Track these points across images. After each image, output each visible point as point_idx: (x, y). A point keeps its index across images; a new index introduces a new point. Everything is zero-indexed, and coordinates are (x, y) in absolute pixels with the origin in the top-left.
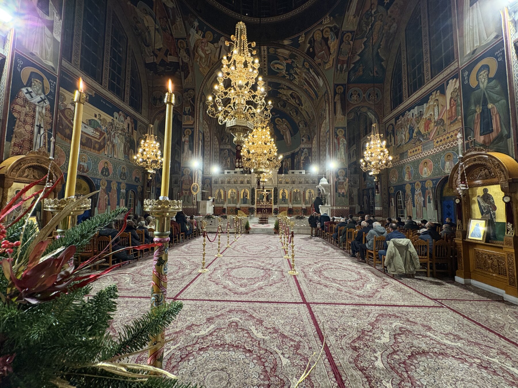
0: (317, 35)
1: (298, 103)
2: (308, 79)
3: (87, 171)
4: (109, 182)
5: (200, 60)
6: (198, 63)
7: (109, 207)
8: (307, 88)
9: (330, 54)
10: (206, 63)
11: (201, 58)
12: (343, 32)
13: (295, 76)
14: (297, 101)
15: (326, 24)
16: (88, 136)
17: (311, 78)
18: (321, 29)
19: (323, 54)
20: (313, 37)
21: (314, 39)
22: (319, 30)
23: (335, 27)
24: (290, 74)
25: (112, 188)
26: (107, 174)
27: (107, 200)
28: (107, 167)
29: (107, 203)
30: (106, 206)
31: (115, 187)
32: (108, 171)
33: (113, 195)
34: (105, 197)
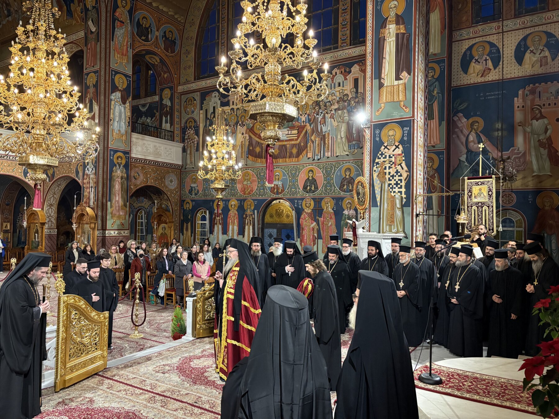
3: (283, 191)
4: (318, 201)
7: (320, 241)
16: (282, 143)
25: (325, 209)
26: (313, 188)
27: (315, 230)
28: (312, 176)
29: (316, 235)
30: (314, 241)
31: (329, 207)
32: (315, 183)
33: (327, 220)
34: (312, 226)
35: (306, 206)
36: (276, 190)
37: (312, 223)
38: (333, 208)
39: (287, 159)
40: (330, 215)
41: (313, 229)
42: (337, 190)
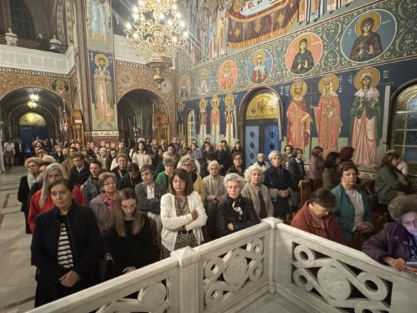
3: (265, 77)
4: (313, 84)
7: (315, 140)
16: (264, 15)
25: (324, 94)
26: (306, 66)
27: (308, 124)
28: (305, 49)
29: (309, 131)
30: (306, 140)
31: (331, 88)
32: (309, 57)
33: (326, 110)
34: (304, 118)
35: (296, 93)
36: (257, 78)
37: (304, 115)
38: (338, 90)
39: (271, 34)
40: (332, 101)
41: (305, 123)
42: (345, 59)
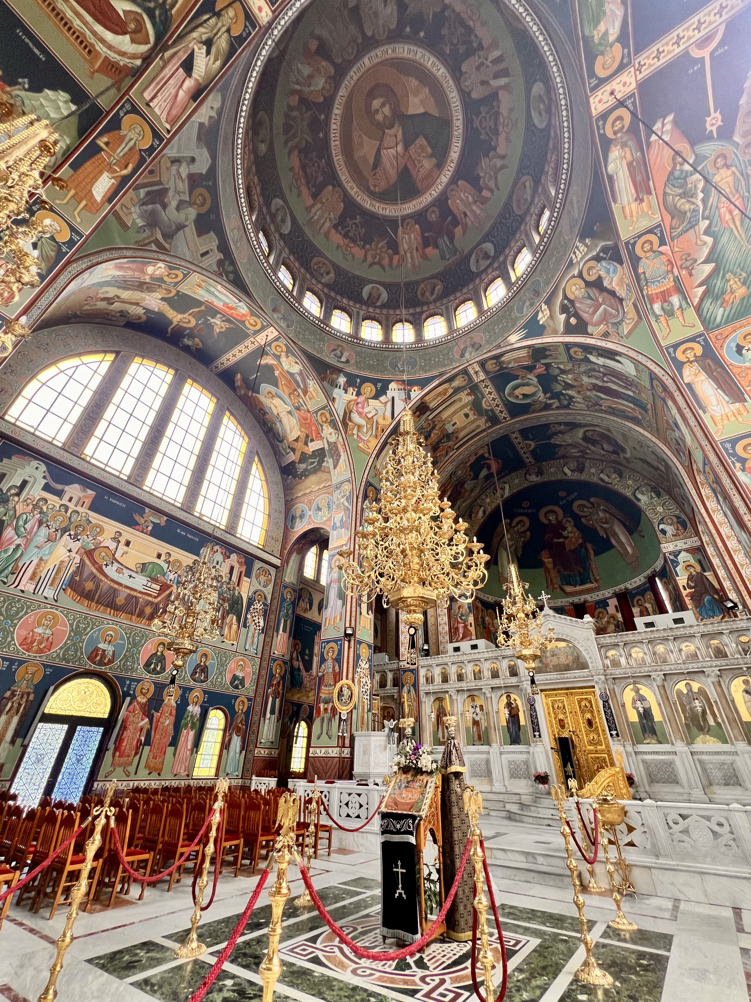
0: (574, 288)
1: (610, 448)
2: (600, 384)
3: (111, 661)
4: (160, 688)
5: (358, 431)
6: (355, 437)
7: (147, 748)
8: (608, 404)
9: (621, 300)
10: (370, 433)
11: (359, 427)
12: (627, 243)
13: (570, 392)
14: (606, 446)
15: (582, 259)
16: (132, 593)
17: (605, 375)
18: (576, 272)
19: (605, 310)
20: (565, 297)
21: (569, 300)
22: (574, 276)
23: (605, 250)
24: (557, 396)
25: (166, 701)
26: (158, 669)
27: (145, 730)
28: (162, 652)
29: (143, 739)
30: (137, 748)
32: (163, 661)
33: (164, 717)
34: (141, 723)
35: (141, 692)
36: (98, 658)
37: (142, 720)
39: (134, 617)
40: (171, 710)
41: (141, 729)
